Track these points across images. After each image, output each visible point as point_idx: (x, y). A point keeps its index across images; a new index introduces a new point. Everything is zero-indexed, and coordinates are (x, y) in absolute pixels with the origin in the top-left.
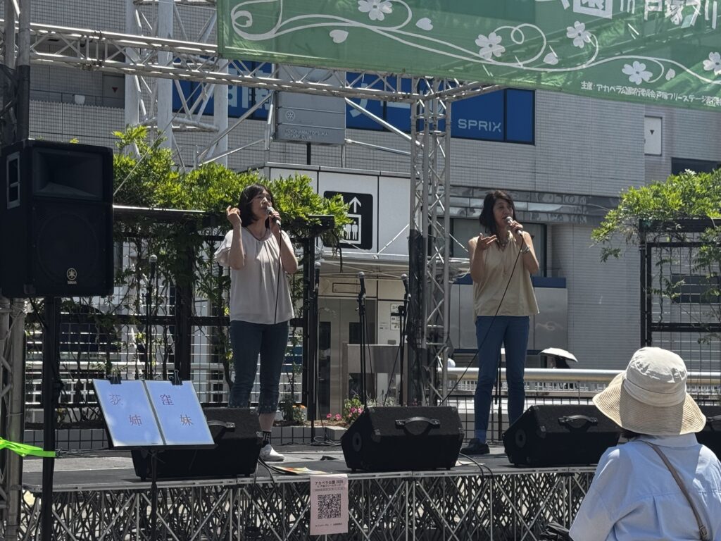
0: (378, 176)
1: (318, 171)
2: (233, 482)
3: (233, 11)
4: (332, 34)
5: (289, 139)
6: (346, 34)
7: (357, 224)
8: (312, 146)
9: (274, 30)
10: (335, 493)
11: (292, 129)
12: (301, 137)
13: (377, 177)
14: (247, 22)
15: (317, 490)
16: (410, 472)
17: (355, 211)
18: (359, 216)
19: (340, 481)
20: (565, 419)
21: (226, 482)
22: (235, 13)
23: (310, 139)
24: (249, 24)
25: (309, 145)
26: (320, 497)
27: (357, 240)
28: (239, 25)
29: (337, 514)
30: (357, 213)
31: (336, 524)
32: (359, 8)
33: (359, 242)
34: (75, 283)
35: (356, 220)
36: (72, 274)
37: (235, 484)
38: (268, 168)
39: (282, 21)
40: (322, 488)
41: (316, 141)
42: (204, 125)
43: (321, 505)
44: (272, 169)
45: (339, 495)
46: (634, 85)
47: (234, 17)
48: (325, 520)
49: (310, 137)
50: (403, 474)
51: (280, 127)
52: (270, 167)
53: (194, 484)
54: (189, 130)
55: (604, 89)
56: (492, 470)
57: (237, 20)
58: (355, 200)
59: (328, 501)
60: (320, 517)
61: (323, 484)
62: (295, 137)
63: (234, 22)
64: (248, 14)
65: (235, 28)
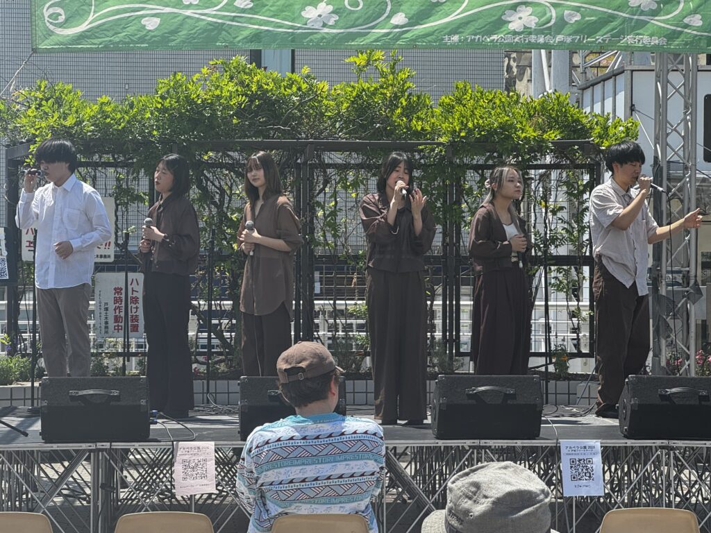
2: (93, 446)
3: (45, 9)
4: (144, 21)
6: (158, 20)
9: (87, 23)
14: (59, 17)
15: (181, 455)
19: (206, 447)
20: (473, 390)
21: (84, 446)
22: (48, 10)
24: (62, 19)
26: (184, 461)
28: (51, 21)
37: (94, 448)
38: (629, 72)
39: (94, 14)
40: (187, 453)
43: (186, 469)
44: (634, 72)
47: (46, 15)
52: (632, 71)
53: (52, 447)
57: (50, 17)
59: (193, 464)
61: (187, 450)
63: (47, 19)
64: (59, 10)
65: (48, 24)
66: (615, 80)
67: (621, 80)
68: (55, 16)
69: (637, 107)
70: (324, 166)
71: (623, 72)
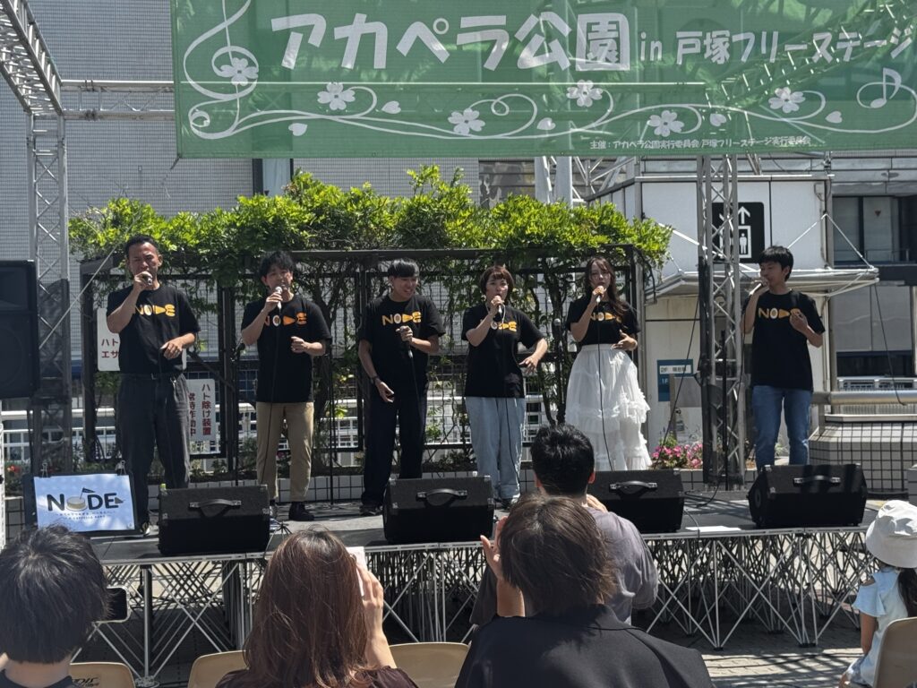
0: (770, 182)
3: (190, 115)
4: (291, 128)
6: (306, 127)
7: (746, 236)
9: (232, 128)
13: (768, 183)
14: (205, 121)
17: (743, 222)
18: (748, 228)
20: (617, 485)
22: (192, 113)
24: (207, 123)
27: (747, 253)
28: (196, 125)
30: (746, 224)
32: (319, 100)
33: (749, 256)
35: (745, 231)
38: (637, 184)
39: (240, 118)
44: (644, 184)
46: (662, 138)
47: (191, 119)
52: (641, 183)
55: (621, 146)
57: (194, 121)
58: (743, 210)
63: (192, 123)
64: (205, 115)
65: (194, 129)
66: (624, 191)
67: (631, 191)
68: (200, 120)
69: (647, 215)
70: (380, 275)
71: (633, 184)
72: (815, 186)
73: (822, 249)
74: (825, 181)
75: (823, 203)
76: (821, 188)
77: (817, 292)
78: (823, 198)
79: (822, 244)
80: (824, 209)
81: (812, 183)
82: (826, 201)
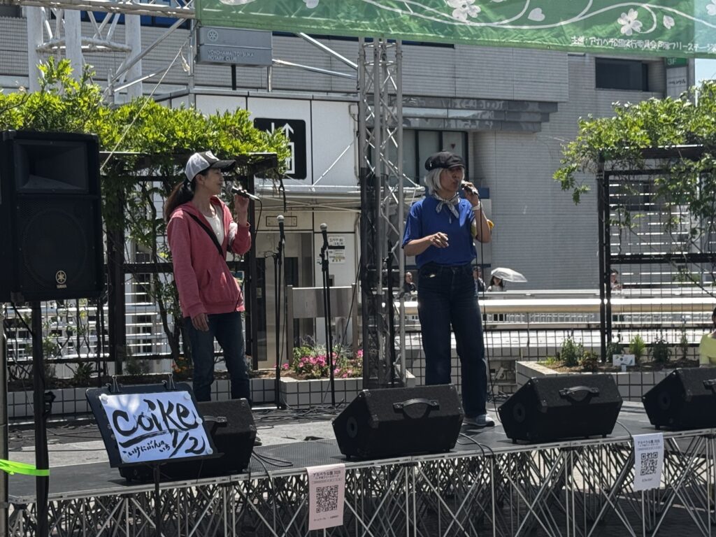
0: (311, 100)
1: (247, 97)
5: (213, 60)
7: (290, 152)
8: (237, 68)
10: (332, 484)
11: (215, 50)
12: (225, 59)
13: (309, 101)
15: (316, 482)
16: (409, 458)
19: (338, 472)
20: (567, 391)
21: (218, 480)
23: (235, 60)
25: (234, 67)
26: (318, 489)
27: (291, 169)
29: (334, 506)
31: (333, 517)
33: (293, 172)
34: (65, 286)
36: (61, 277)
38: (193, 95)
40: (321, 479)
41: (240, 62)
42: (115, 45)
43: (319, 498)
44: (197, 96)
45: (336, 487)
46: (625, 37)
48: (323, 514)
49: (235, 58)
50: (402, 460)
51: (202, 48)
52: (196, 94)
54: (98, 51)
56: (493, 449)
58: (287, 127)
59: (326, 493)
60: (318, 511)
61: (321, 476)
62: (219, 59)
71: (184, 95)
72: (349, 107)
73: (355, 168)
74: (358, 102)
75: (357, 123)
76: (355, 109)
77: (351, 208)
78: (357, 119)
79: (355, 163)
80: (357, 130)
81: (346, 104)
82: (358, 121)
